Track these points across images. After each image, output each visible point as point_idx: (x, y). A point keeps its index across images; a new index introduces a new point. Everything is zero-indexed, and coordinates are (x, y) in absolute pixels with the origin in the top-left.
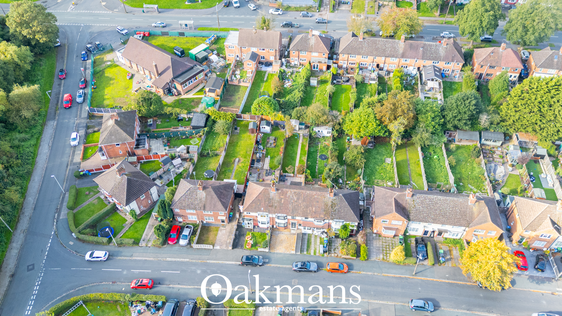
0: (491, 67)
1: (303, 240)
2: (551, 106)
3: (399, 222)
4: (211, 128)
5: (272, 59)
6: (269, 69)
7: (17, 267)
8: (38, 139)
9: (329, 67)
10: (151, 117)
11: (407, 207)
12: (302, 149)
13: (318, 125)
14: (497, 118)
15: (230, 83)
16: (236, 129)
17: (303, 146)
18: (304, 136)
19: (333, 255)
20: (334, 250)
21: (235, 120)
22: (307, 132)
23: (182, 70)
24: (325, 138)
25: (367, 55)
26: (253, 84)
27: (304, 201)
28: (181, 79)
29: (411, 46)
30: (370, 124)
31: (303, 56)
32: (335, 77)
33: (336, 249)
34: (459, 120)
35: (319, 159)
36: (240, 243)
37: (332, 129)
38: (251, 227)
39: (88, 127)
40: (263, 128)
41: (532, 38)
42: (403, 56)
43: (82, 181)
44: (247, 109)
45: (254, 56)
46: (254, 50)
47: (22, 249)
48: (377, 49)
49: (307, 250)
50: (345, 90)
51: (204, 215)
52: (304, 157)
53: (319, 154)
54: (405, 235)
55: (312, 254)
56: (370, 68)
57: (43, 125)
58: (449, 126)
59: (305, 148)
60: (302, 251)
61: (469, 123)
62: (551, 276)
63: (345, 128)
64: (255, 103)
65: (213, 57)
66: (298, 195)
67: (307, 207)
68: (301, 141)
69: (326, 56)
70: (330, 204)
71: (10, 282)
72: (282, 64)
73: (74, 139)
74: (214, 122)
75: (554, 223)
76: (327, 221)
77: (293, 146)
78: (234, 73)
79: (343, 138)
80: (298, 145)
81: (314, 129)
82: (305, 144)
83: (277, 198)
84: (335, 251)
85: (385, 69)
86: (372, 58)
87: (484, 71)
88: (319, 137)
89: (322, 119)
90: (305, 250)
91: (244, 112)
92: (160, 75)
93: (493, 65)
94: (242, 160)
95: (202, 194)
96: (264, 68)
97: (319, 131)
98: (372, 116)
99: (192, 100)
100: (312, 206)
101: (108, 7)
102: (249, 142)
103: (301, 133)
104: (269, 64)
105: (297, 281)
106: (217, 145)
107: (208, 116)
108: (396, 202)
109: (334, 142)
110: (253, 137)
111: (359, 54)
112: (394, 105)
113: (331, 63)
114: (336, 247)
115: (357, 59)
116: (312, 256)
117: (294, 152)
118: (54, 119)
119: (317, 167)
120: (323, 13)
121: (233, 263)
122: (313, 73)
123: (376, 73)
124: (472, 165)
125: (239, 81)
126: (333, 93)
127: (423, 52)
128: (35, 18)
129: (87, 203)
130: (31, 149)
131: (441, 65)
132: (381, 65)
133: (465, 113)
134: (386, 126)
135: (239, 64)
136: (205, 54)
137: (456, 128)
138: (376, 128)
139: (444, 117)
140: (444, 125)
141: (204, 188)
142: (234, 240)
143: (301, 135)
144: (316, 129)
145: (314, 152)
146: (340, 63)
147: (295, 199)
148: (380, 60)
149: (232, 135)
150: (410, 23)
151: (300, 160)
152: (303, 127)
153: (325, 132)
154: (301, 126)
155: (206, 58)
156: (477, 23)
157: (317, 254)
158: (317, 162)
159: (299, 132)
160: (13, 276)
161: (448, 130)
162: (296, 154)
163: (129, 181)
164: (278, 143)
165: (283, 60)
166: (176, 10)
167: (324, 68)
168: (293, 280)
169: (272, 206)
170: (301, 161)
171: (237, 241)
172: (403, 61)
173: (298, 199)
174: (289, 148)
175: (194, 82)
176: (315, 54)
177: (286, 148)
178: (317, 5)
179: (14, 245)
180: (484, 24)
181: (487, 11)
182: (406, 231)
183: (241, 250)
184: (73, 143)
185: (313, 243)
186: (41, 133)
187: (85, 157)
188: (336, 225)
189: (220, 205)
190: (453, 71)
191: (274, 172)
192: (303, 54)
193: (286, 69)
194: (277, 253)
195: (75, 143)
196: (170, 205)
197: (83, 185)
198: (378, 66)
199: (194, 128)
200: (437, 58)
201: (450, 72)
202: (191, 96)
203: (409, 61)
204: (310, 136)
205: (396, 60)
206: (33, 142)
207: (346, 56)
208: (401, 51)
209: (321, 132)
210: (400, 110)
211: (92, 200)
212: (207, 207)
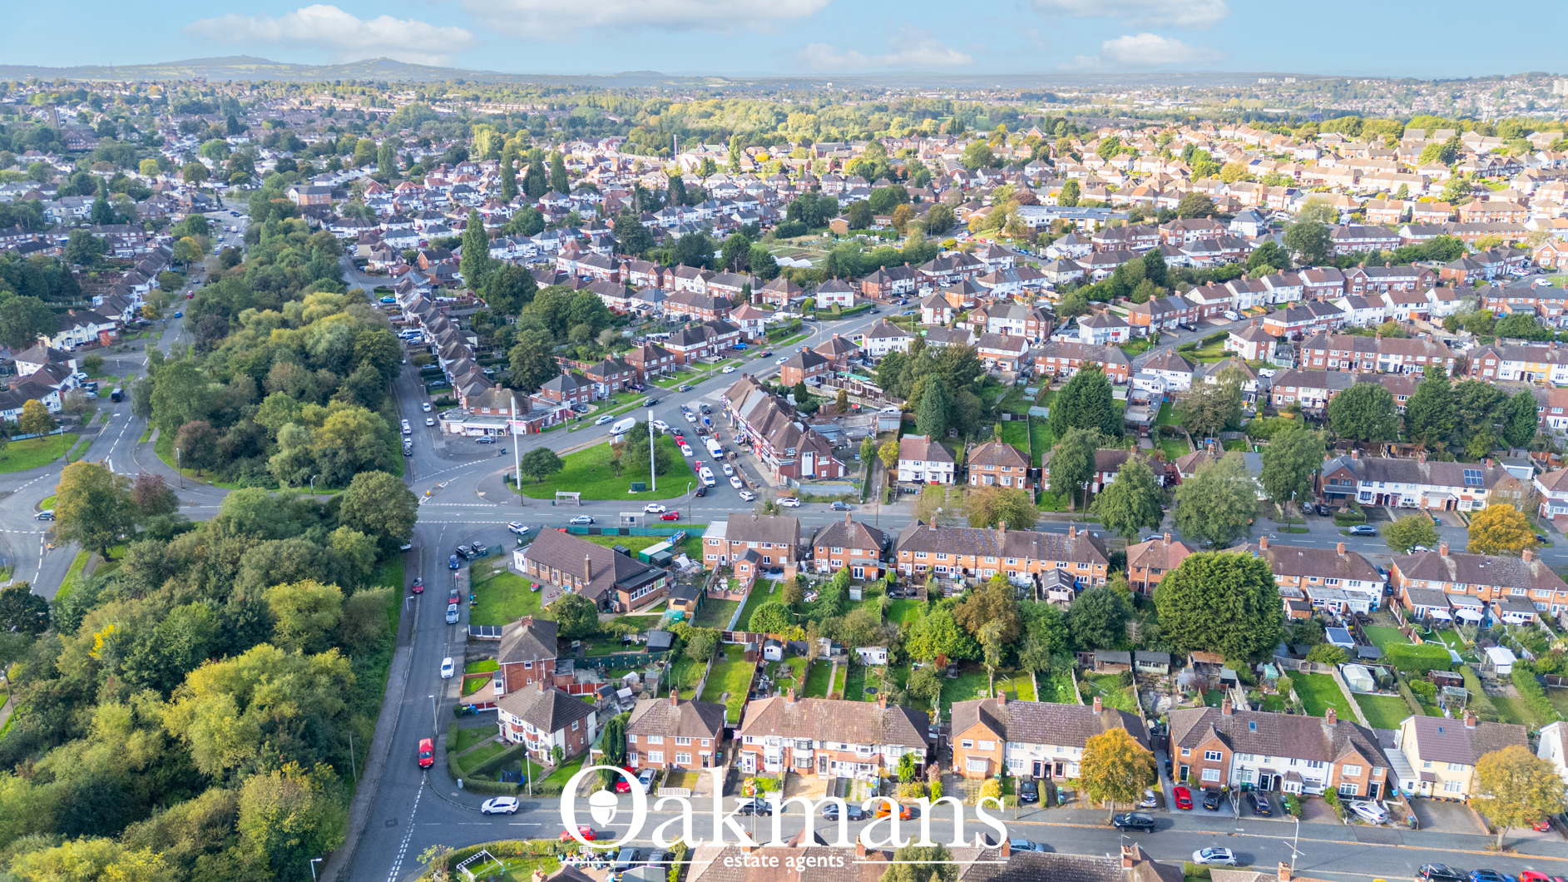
0: (1155, 571)
2: (1222, 596)
3: (990, 744)
4: (680, 652)
5: (783, 561)
6: (778, 577)
7: (368, 823)
8: (385, 668)
9: (881, 573)
10: (576, 639)
11: (1000, 719)
12: (835, 681)
13: (863, 645)
14: (1155, 629)
15: (710, 596)
16: (722, 655)
18: (839, 664)
20: (890, 795)
21: (719, 644)
22: (844, 658)
23: (629, 572)
24: (876, 665)
25: (946, 551)
26: (750, 598)
27: (839, 716)
28: (628, 585)
29: (1017, 539)
30: (948, 634)
31: (837, 557)
32: (891, 587)
33: (893, 794)
34: (1093, 630)
35: (865, 693)
36: (735, 790)
37: (888, 651)
38: (753, 771)
39: (467, 655)
40: (768, 652)
41: (1216, 527)
42: (1005, 553)
43: (462, 721)
44: (741, 625)
45: (752, 556)
46: (753, 545)
47: (374, 801)
48: (961, 543)
49: (846, 796)
50: (911, 606)
51: (679, 748)
52: (839, 691)
53: (865, 687)
54: (1003, 774)
55: (854, 800)
56: (952, 575)
57: (393, 651)
58: (1078, 640)
59: (841, 680)
60: (837, 796)
61: (1109, 633)
62: (1230, 815)
63: (908, 647)
64: (757, 610)
65: (682, 560)
66: (831, 709)
67: (844, 725)
68: (834, 671)
69: (876, 554)
70: (881, 719)
71: (360, 841)
72: (800, 569)
73: (447, 667)
74: (684, 644)
75: (1219, 735)
76: (877, 750)
77: (820, 677)
78: (716, 582)
79: (906, 664)
80: (829, 676)
81: (857, 652)
82: (841, 673)
83: (796, 713)
85: (979, 576)
86: (953, 557)
87: (1145, 577)
88: (865, 663)
89: (869, 634)
90: (843, 795)
91: (737, 628)
92: (592, 578)
93: (1156, 566)
94: (733, 694)
95: (675, 711)
96: (769, 576)
98: (950, 620)
99: (646, 619)
100: (853, 724)
101: (487, 498)
102: (745, 672)
103: (835, 660)
104: (779, 570)
106: (689, 676)
107: (675, 636)
108: (982, 711)
109: (891, 672)
110: (750, 668)
111: (931, 550)
112: (983, 600)
113: (884, 566)
115: (928, 559)
117: (822, 684)
118: (409, 644)
120: (872, 505)
122: (851, 580)
123: (962, 582)
124: (1120, 697)
125: (726, 593)
126: (890, 608)
127: (1038, 546)
128: (392, 495)
129: (475, 748)
130: (377, 680)
131: (1072, 568)
132: (972, 571)
133: (1099, 617)
134: (973, 635)
135: (727, 570)
136: (668, 554)
137: (1092, 645)
138: (957, 641)
139: (1069, 626)
140: (1070, 639)
141: (680, 702)
142: (726, 787)
143: (835, 662)
144: (860, 651)
145: (856, 684)
146: (901, 566)
147: (826, 713)
148: (968, 560)
149: (715, 663)
150: (1015, 507)
152: (838, 650)
153: (876, 656)
154: (834, 650)
155: (667, 563)
156: (1124, 508)
157: (862, 800)
158: (863, 696)
159: (831, 658)
160: (364, 832)
161: (1079, 648)
162: (827, 687)
163: (558, 697)
164: (795, 673)
165: (803, 563)
166: (613, 502)
167: (874, 574)
169: (788, 726)
171: (729, 788)
172: (1006, 562)
173: (830, 713)
175: (647, 591)
176: (857, 552)
177: (808, 679)
178: (860, 492)
179: (361, 797)
180: (1135, 507)
181: (1135, 487)
182: (1004, 768)
184: (445, 673)
185: (855, 788)
186: (389, 661)
187: (466, 691)
188: (892, 757)
189: (703, 727)
190: (1094, 580)
192: (838, 551)
193: (807, 575)
195: (450, 672)
196: (623, 730)
197: (469, 727)
198: (965, 571)
199: (652, 649)
200: (1061, 556)
201: (1089, 581)
202: (642, 613)
203: (1016, 562)
204: (851, 661)
205: (994, 561)
206: (378, 671)
207: (908, 554)
208: (1001, 546)
209: (867, 655)
210: (992, 607)
211: (483, 743)
212: (684, 731)
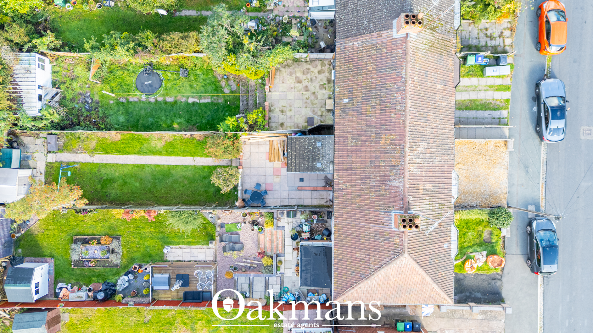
1: (467, 121)
12: (119, 152)
17: (104, 148)
18: (58, 149)
19: (508, 42)
20: (491, 38)
22: (39, 141)
24: (60, 78)
33: (489, 33)
35: (159, 96)
36: (485, 284)
37: (29, 51)
40: (37, 292)
49: (496, 108)
52: (153, 143)
53: (137, 96)
55: (507, 95)
59: (114, 143)
60: (500, 121)
68: (83, 158)
79: (53, 21)
80: (100, 166)
81: (34, 112)
82: (93, 144)
84: (496, 35)
88: (57, 98)
90: (496, 114)
97: (40, 98)
103: (41, 159)
105: (582, 128)
109: (87, 46)
114: (482, 35)
116: (512, 95)
117: (133, 176)
119: (191, 100)
121: (540, 291)
142: (478, 301)
143: (51, 158)
144: (33, 107)
145: (127, 112)
151: (169, 153)
152: (16, 154)
154: (15, 162)
157: (508, 82)
158: (169, 100)
159: (41, 167)
162: (142, 167)
164: (100, 228)
168: (583, 137)
170: (170, 149)
171: (479, 295)
174: (114, 191)
177: (117, 202)
183: (504, 279)
185: (473, 96)
191: (222, 226)
194: (510, 185)
204: (59, 126)
209: (40, 92)
